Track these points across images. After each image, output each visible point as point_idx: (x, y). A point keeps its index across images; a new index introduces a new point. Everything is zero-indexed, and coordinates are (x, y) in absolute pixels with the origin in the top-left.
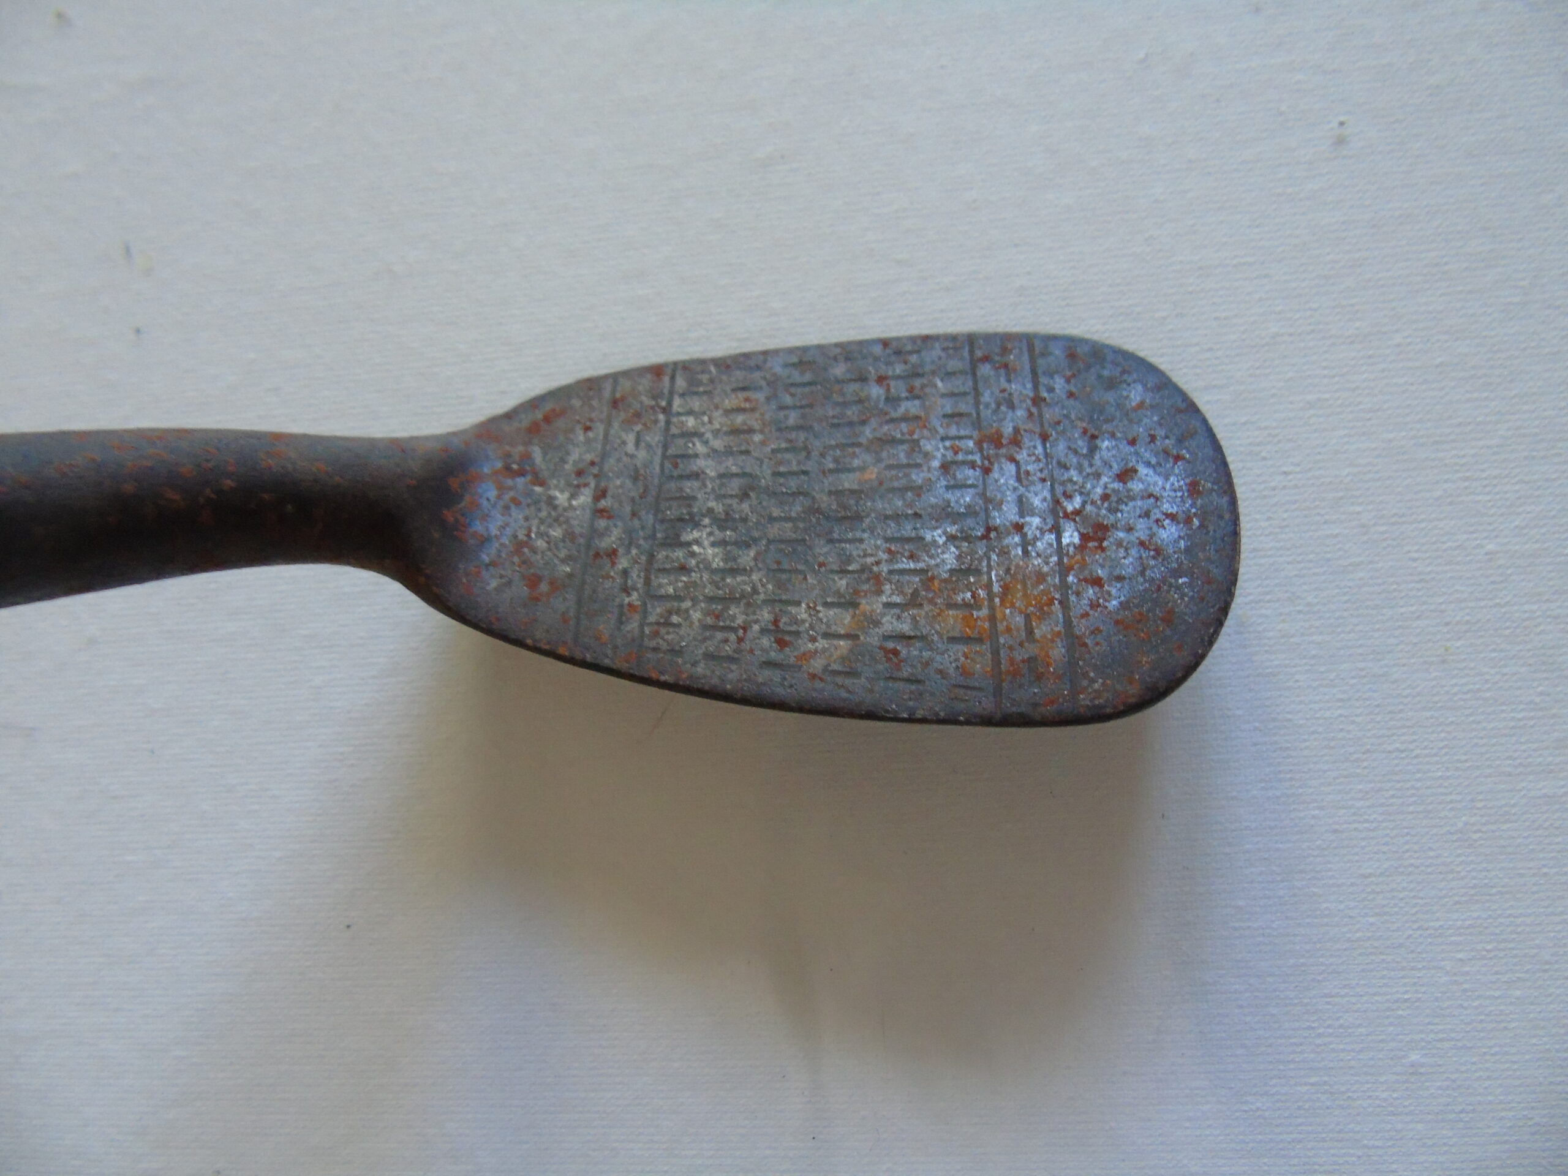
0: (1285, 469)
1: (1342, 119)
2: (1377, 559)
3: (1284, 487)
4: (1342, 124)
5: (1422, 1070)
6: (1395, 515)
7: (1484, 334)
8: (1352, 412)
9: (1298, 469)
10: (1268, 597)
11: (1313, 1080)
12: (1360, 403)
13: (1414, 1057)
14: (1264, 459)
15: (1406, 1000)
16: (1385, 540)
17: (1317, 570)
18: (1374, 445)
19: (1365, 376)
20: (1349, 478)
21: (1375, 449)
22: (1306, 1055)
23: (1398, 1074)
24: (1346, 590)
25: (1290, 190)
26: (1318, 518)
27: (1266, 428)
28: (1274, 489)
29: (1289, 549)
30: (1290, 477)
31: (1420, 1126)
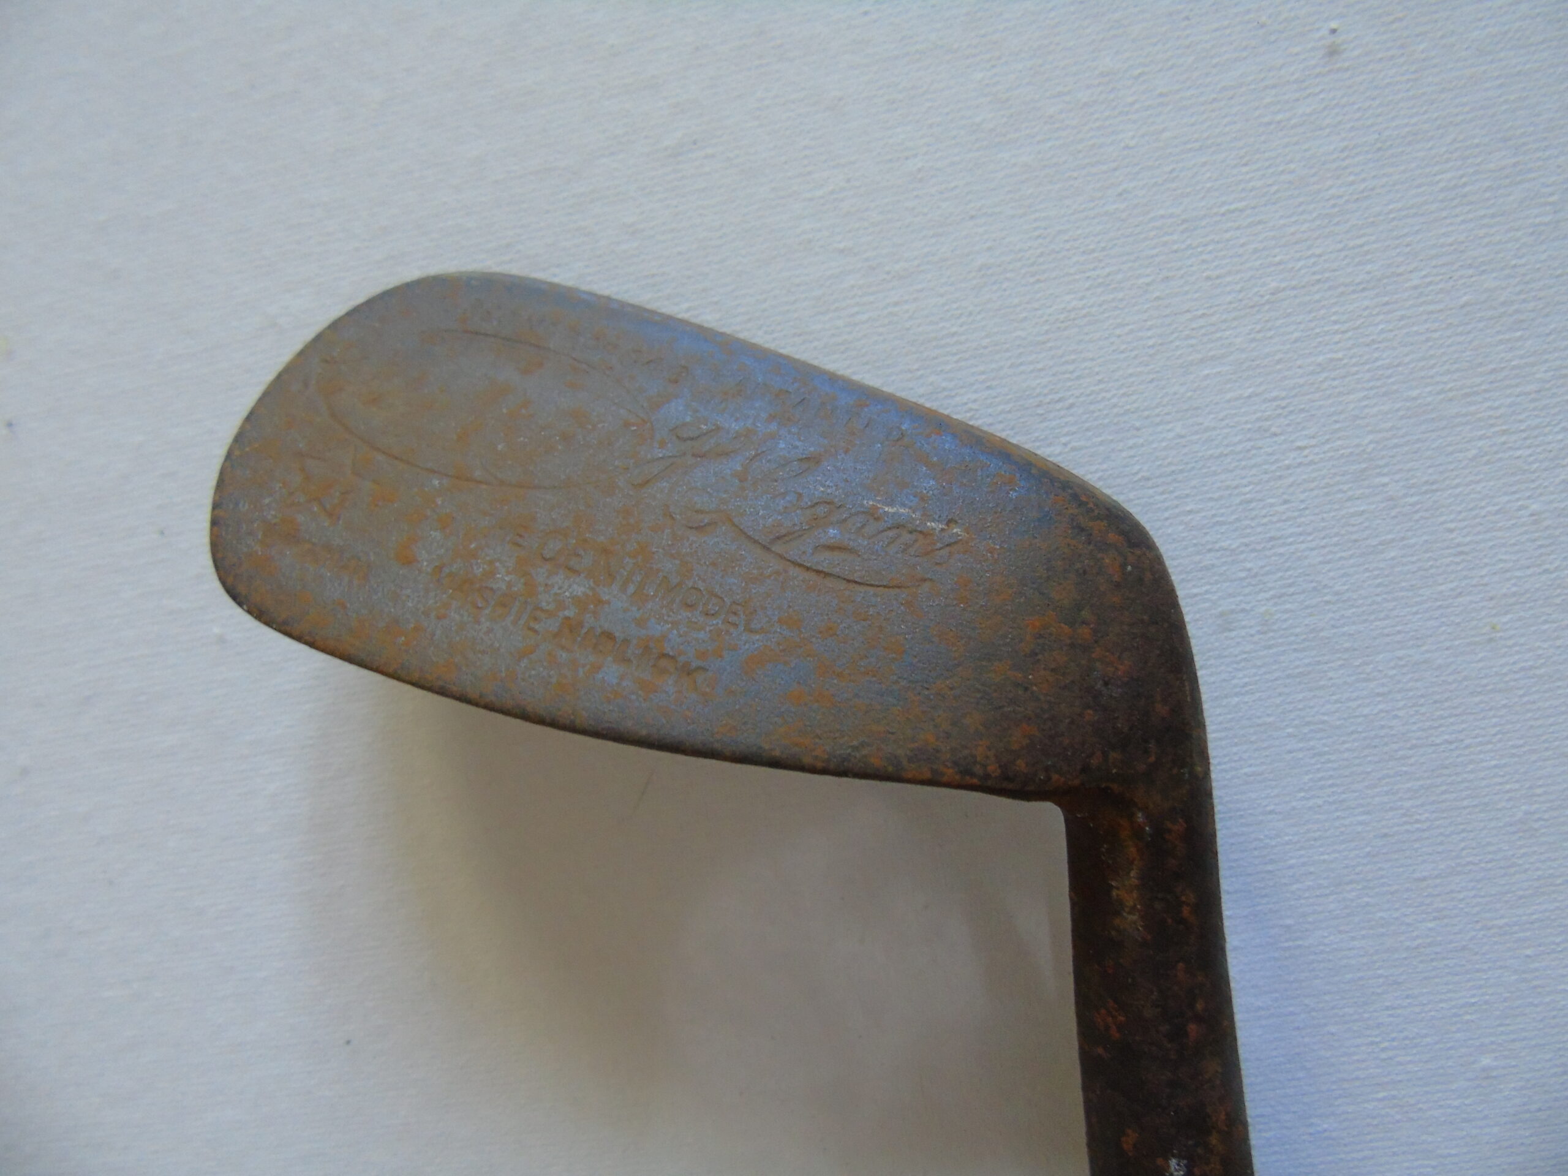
0: (1299, 444)
1: (1334, 25)
2: (1410, 533)
3: (1300, 464)
4: (1334, 31)
5: (1494, 1073)
6: (1426, 482)
7: (1513, 262)
8: (1368, 371)
9: (1313, 442)
10: (1292, 590)
11: (1381, 1095)
12: (1377, 360)
13: (1486, 1061)
14: (1275, 435)
15: (1473, 1004)
16: (1417, 512)
17: (1343, 554)
18: (1398, 406)
19: (1381, 327)
20: (1372, 446)
21: (1398, 410)
22: (1371, 1071)
23: (1469, 1080)
24: (1376, 573)
25: (1279, 117)
26: (1339, 496)
27: (1275, 399)
28: (1288, 467)
29: (1310, 534)
30: (1306, 452)
31: (1496, 1130)
